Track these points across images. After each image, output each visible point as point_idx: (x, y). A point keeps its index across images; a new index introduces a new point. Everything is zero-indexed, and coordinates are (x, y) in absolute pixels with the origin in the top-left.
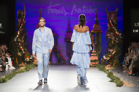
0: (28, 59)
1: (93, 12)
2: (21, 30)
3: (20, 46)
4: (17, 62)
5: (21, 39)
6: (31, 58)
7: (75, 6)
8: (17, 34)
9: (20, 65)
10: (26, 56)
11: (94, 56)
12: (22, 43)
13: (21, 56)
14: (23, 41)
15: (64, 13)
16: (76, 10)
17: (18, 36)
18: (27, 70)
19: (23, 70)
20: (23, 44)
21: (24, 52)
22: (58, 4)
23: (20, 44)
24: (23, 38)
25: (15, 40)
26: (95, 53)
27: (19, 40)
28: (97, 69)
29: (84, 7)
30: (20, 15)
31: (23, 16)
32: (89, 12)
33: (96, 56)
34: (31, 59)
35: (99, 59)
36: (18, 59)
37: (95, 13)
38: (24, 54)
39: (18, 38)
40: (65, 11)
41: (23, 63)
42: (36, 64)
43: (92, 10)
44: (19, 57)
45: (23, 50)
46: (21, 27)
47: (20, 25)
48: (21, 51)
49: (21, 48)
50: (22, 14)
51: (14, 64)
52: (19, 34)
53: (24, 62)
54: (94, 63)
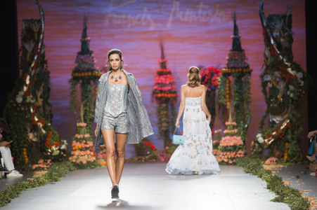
0: (55, 150)
2: (33, 73)
3: (33, 115)
4: (27, 159)
5: (35, 97)
6: (63, 147)
8: (24, 83)
9: (34, 167)
10: (50, 140)
11: (232, 135)
12: (36, 108)
13: (36, 142)
14: (40, 102)
17: (25, 88)
18: (53, 178)
19: (42, 179)
20: (41, 109)
21: (44, 132)
23: (32, 110)
24: (39, 94)
25: (19, 100)
26: (234, 127)
27: (29, 99)
28: (242, 170)
30: (30, 31)
31: (39, 33)
33: (238, 134)
34: (64, 151)
36: (29, 152)
38: (45, 136)
39: (27, 93)
41: (41, 161)
42: (78, 161)
44: (30, 144)
45: (40, 125)
46: (33, 65)
47: (32, 59)
48: (35, 128)
49: (36, 119)
50: (35, 29)
52: (28, 83)
53: (46, 158)
54: (232, 155)
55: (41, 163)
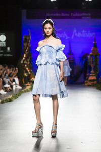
0: (33, 79)
1: (92, 36)
2: (27, 53)
3: (26, 67)
4: (24, 82)
7: (75, 31)
8: (23, 57)
9: (26, 85)
11: (92, 76)
12: (27, 65)
13: (27, 77)
14: (29, 63)
15: (66, 37)
16: (76, 34)
17: (24, 58)
19: (29, 90)
20: (29, 65)
21: (30, 73)
22: (60, 29)
23: (26, 66)
24: (28, 60)
25: (22, 62)
26: (93, 73)
27: (25, 62)
28: (95, 88)
29: (83, 31)
30: (26, 39)
31: (29, 40)
32: (88, 36)
33: (95, 76)
35: (97, 79)
36: (25, 80)
37: (94, 37)
38: (30, 75)
39: (24, 60)
40: (66, 35)
43: (90, 34)
44: (25, 77)
45: (29, 71)
47: (26, 49)
48: (27, 72)
49: (27, 69)
50: (28, 38)
51: (21, 84)
52: (25, 56)
53: (30, 82)
54: (92, 83)
55: (28, 84)
